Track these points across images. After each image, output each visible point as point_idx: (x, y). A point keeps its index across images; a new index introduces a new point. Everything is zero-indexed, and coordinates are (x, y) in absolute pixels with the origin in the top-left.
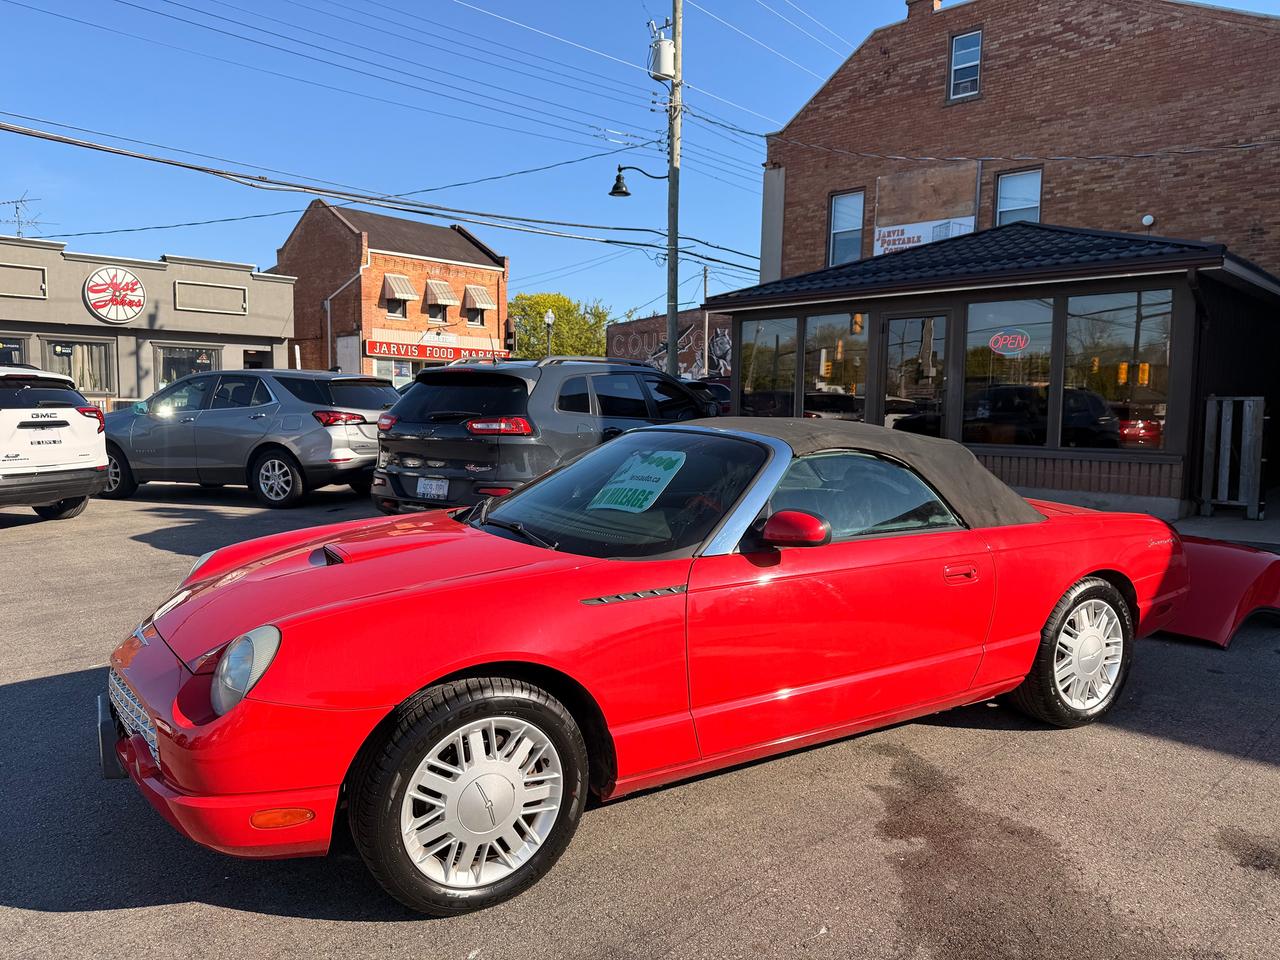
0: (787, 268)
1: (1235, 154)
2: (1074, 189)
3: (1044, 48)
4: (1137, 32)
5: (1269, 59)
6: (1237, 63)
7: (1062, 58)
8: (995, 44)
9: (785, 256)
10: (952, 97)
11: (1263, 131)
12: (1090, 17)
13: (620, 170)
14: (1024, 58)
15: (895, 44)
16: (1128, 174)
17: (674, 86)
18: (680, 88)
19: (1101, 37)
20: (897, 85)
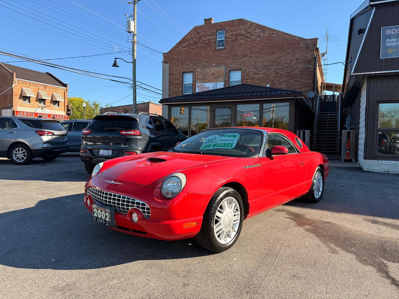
0: (170, 93)
1: (289, 70)
2: (250, 76)
3: (241, 37)
4: (265, 36)
5: (296, 47)
6: (289, 47)
7: (246, 40)
8: (229, 35)
9: (170, 90)
10: (217, 48)
11: (295, 65)
12: (253, 30)
13: (116, 59)
14: (236, 39)
15: (201, 31)
16: (263, 73)
17: (134, 35)
18: (136, 36)
19: (256, 36)
20: (202, 43)
